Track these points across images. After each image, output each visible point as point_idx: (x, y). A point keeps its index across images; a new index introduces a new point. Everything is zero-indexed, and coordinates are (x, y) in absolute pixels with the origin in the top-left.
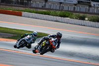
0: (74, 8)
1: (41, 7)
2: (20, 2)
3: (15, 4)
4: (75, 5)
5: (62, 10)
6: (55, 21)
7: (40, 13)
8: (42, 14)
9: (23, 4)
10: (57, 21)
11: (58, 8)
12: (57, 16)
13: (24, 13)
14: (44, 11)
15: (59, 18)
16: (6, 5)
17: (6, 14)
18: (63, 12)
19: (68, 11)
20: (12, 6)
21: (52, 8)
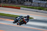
0: (45, 6)
1: (29, 5)
2: (20, 3)
3: (17, 3)
4: (46, 4)
5: (39, 6)
6: (36, 12)
7: (29, 8)
8: (30, 8)
9: (21, 4)
10: (37, 12)
11: (37, 6)
12: (37, 9)
13: (21, 8)
14: (31, 7)
15: (38, 10)
16: (13, 4)
17: (13, 8)
18: (40, 7)
19: (42, 7)
20: (16, 4)
21: (34, 5)
